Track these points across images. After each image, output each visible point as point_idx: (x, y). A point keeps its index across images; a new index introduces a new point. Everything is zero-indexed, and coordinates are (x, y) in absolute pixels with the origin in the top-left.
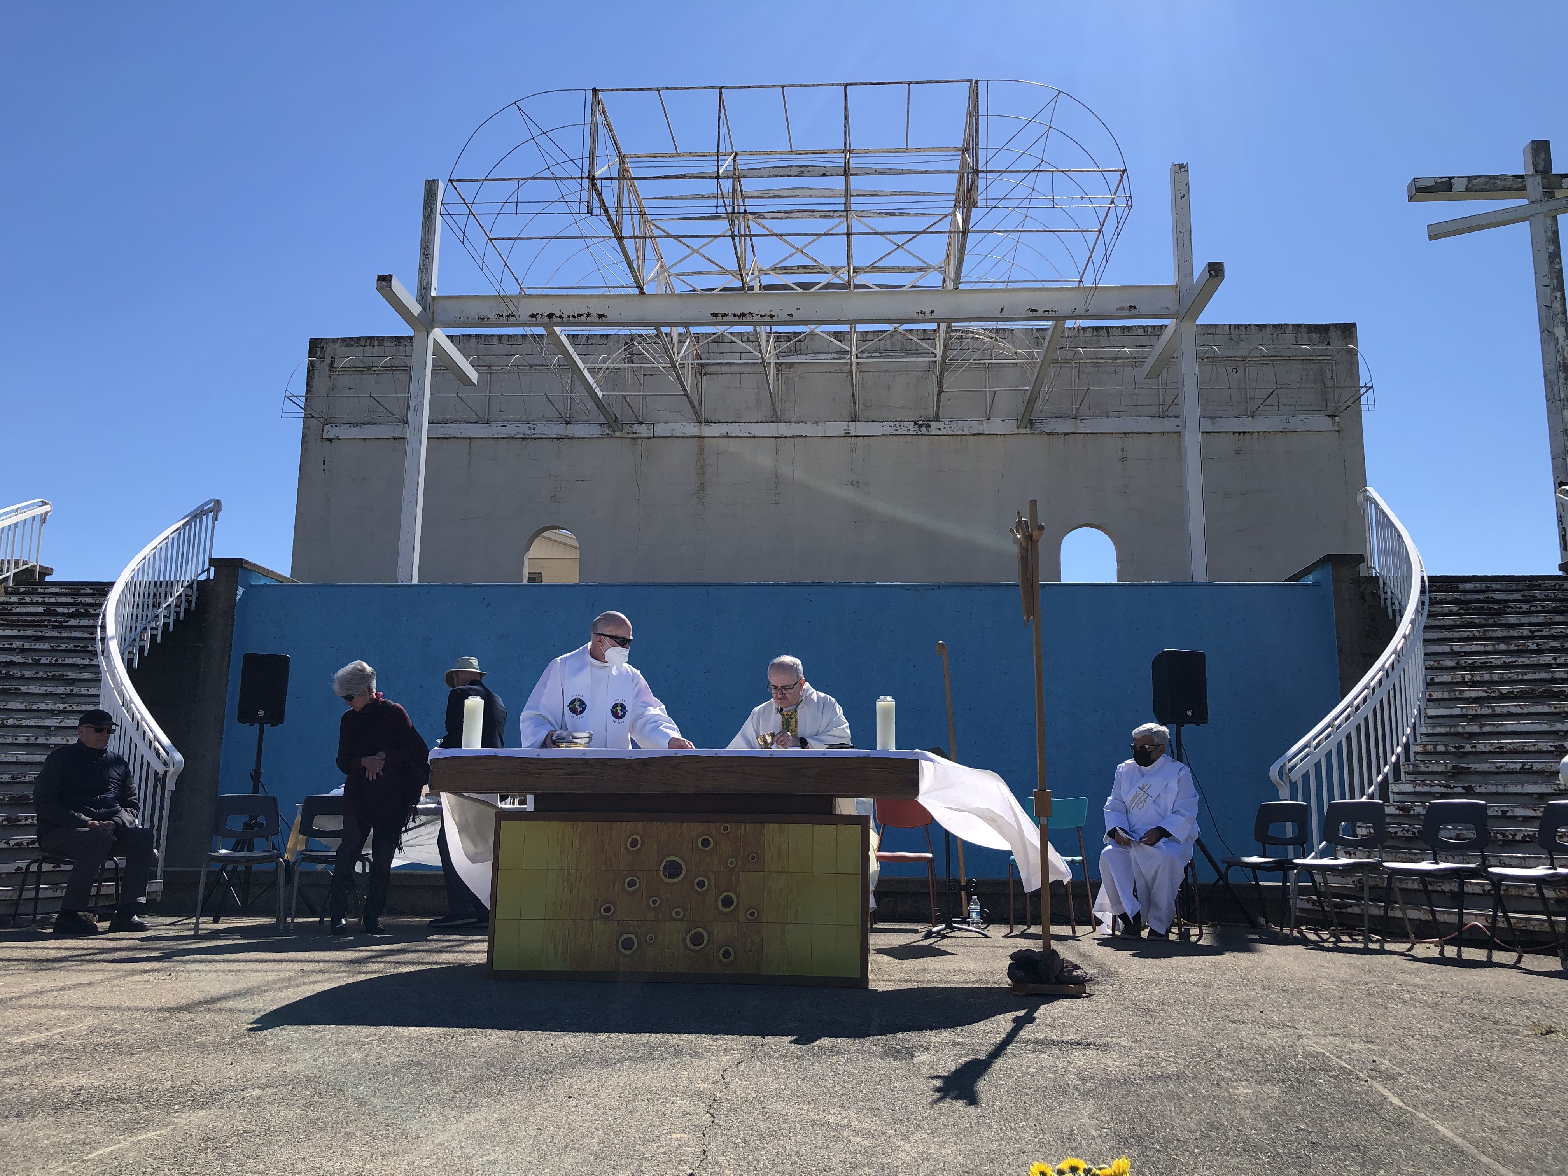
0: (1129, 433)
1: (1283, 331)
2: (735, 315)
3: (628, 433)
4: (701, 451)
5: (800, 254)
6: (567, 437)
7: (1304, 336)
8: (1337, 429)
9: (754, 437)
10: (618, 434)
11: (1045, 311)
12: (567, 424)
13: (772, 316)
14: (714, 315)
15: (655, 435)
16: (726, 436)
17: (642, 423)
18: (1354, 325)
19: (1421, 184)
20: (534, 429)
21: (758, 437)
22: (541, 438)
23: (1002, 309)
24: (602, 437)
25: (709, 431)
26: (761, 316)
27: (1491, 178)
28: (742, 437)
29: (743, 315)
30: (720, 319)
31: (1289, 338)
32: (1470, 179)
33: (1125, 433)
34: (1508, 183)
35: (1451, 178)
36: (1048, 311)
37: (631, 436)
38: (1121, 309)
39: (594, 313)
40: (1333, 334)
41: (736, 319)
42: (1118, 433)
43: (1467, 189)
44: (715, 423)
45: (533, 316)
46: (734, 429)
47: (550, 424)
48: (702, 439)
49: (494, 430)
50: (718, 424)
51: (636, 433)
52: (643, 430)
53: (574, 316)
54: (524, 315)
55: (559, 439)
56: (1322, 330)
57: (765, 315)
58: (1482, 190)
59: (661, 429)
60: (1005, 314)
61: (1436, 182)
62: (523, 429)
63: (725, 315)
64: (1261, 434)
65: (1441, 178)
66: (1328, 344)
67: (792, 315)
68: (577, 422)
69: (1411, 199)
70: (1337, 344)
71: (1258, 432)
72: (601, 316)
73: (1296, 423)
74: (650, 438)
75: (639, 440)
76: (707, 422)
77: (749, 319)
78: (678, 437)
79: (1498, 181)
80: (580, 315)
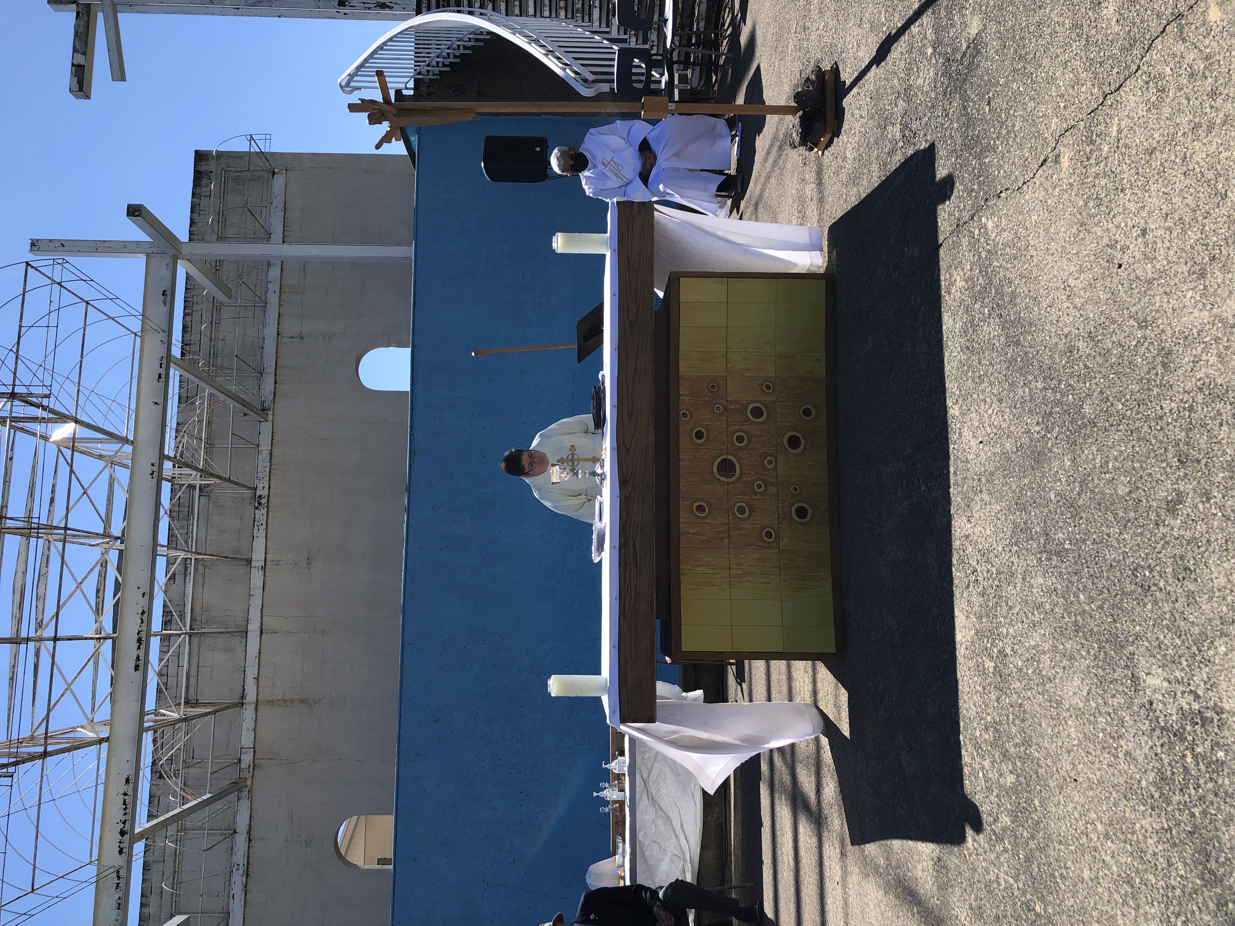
0: (278, 331)
1: (197, 207)
2: (139, 648)
3: (249, 772)
4: (270, 702)
5: (83, 586)
6: (249, 832)
7: (204, 190)
8: (284, 171)
9: (260, 653)
10: (249, 782)
11: (161, 367)
12: (235, 832)
13: (143, 612)
14: (137, 668)
15: (252, 746)
16: (257, 679)
17: (240, 760)
18: (196, 152)
19: (76, 87)
20: (238, 865)
21: (260, 650)
22: (248, 857)
23: (156, 404)
24: (250, 798)
25: (251, 695)
26: (142, 623)
27: (76, 35)
28: (259, 665)
29: (139, 640)
30: (141, 663)
31: (204, 202)
32: (75, 50)
33: (278, 335)
34: (82, 23)
35: (73, 65)
36: (161, 364)
37: (251, 770)
38: (165, 303)
39: (123, 788)
40: (203, 167)
41: (143, 647)
42: (277, 340)
43: (84, 53)
44: (244, 690)
45: (121, 852)
46: (251, 673)
47: (235, 849)
48: (259, 702)
49: (237, 907)
50: (246, 687)
51: (250, 766)
52: (247, 758)
53: (125, 809)
54: (119, 861)
55: (250, 840)
56: (198, 176)
57: (142, 620)
58: (86, 43)
59: (247, 740)
60: (160, 400)
61: (75, 76)
62: (238, 877)
63: (138, 658)
64: (285, 229)
65: (72, 72)
66: (211, 172)
67: (144, 594)
68: (235, 823)
69: (88, 97)
70: (212, 166)
71: (284, 231)
72: (127, 781)
73: (278, 202)
74: (255, 752)
75: (257, 761)
76: (243, 697)
77: (143, 635)
78: (256, 724)
79: (79, 31)
80: (125, 803)
